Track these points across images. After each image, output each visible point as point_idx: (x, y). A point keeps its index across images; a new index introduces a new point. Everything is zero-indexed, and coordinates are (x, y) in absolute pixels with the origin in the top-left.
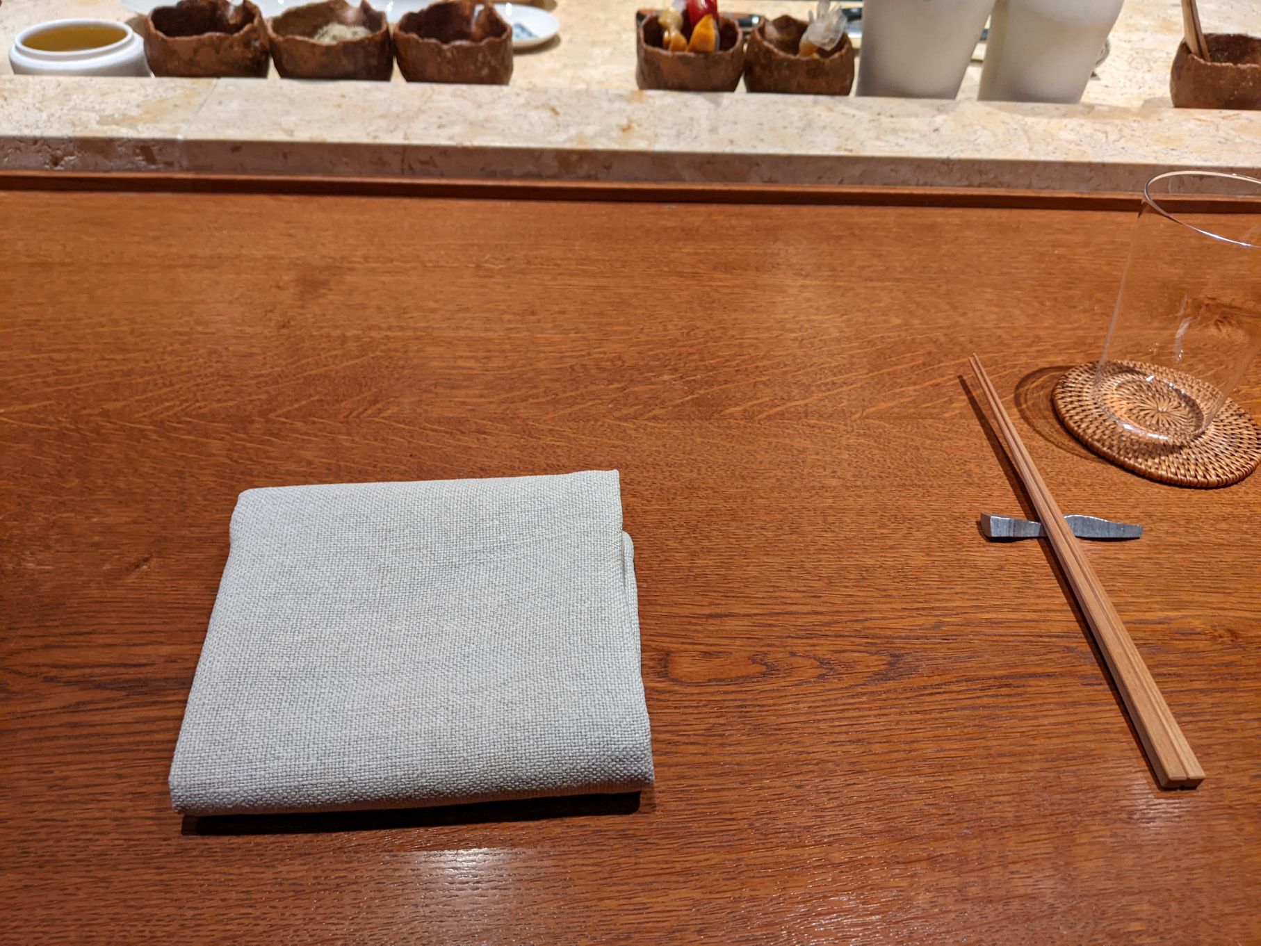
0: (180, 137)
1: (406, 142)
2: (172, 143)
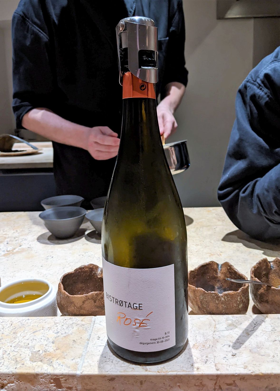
0: (78, 373)
1: (219, 373)
2: (73, 376)
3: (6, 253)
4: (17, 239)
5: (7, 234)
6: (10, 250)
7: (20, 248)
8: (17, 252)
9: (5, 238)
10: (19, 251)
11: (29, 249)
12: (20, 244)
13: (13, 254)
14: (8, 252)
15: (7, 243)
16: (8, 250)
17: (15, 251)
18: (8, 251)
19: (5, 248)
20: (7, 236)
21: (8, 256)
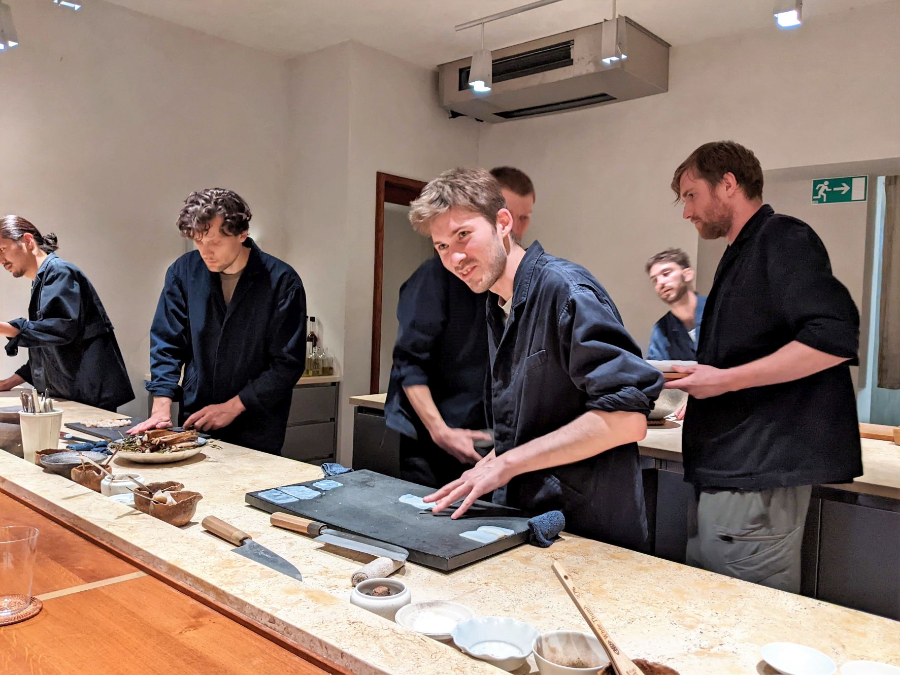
3: (700, 650)
4: (716, 629)
5: (701, 614)
6: (705, 647)
7: (720, 647)
8: (716, 655)
9: (698, 622)
10: (718, 654)
11: (734, 654)
12: (720, 641)
13: (710, 655)
14: (702, 650)
15: (701, 633)
16: (702, 646)
17: (712, 651)
18: (701, 648)
19: (696, 639)
20: (701, 619)
21: (702, 656)
